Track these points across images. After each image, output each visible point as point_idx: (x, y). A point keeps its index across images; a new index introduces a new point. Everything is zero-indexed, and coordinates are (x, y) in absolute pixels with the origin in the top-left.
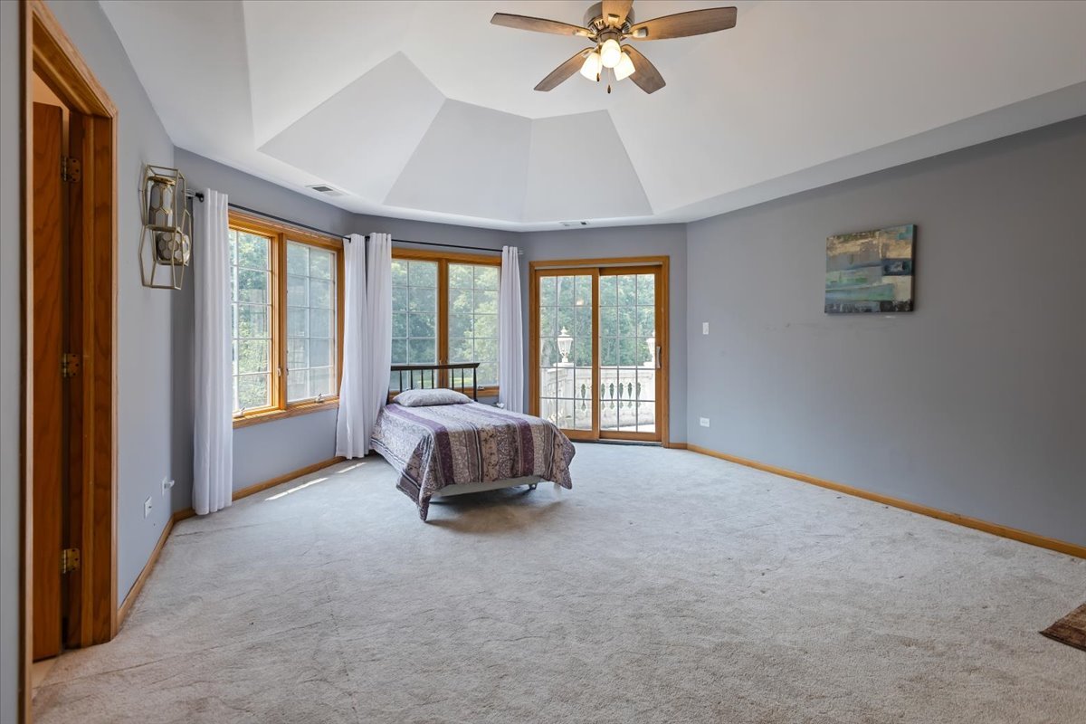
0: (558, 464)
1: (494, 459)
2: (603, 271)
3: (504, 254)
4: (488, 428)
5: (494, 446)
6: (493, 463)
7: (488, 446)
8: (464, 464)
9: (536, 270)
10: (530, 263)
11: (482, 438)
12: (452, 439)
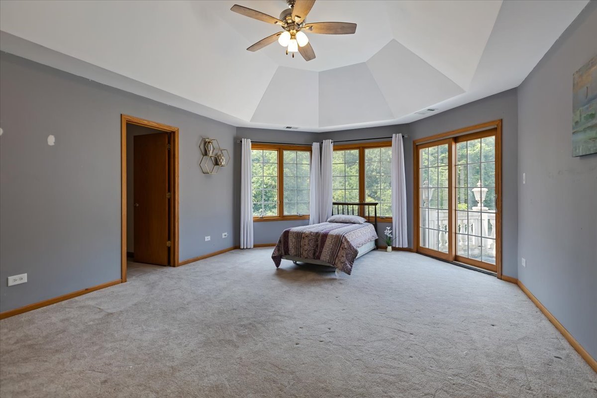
0: (340, 258)
1: (306, 247)
2: (456, 140)
3: (393, 139)
4: (307, 232)
5: (307, 241)
6: (305, 249)
7: (304, 241)
8: (292, 247)
9: (417, 146)
10: (413, 142)
11: (302, 237)
12: (290, 234)
